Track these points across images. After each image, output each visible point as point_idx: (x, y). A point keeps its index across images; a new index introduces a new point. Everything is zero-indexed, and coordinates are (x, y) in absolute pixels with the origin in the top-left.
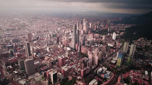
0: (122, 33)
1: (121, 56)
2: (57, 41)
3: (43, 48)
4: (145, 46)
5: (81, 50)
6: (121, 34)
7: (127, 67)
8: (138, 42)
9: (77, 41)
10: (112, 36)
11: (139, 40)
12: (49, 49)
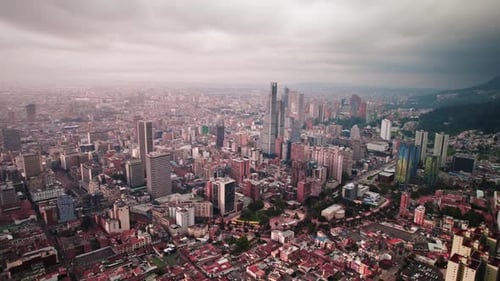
0: (409, 123)
1: (407, 151)
2: (217, 142)
3: (182, 150)
4: (480, 147)
5: (292, 154)
6: (405, 125)
7: (424, 186)
8: (458, 140)
9: (277, 132)
10: (380, 133)
11: (460, 136)
12: (201, 152)
